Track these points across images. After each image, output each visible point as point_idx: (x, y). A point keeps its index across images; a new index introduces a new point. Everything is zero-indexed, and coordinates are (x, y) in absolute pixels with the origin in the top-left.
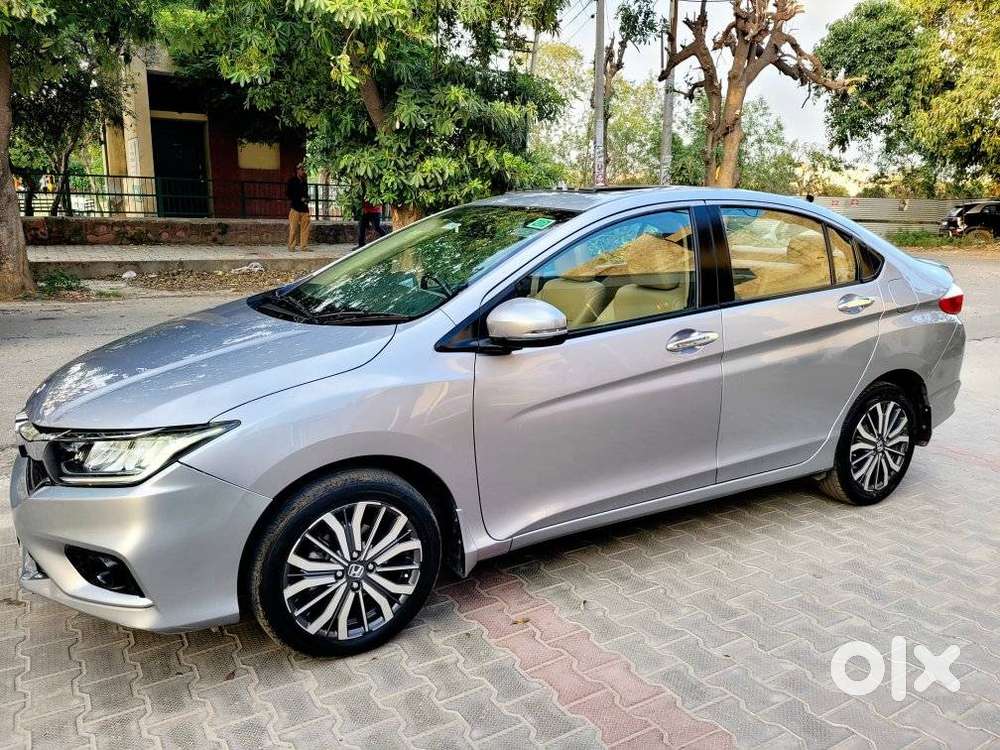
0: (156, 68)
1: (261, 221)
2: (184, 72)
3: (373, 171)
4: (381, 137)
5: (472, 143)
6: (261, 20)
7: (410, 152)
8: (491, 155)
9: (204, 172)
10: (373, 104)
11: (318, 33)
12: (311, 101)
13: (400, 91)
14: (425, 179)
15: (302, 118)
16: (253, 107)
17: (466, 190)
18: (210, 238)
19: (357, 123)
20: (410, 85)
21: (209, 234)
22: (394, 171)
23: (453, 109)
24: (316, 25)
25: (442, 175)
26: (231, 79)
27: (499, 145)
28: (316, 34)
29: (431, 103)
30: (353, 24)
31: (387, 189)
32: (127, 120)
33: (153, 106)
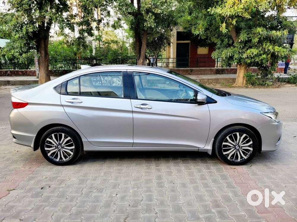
0: (179, 30)
1: (201, 68)
2: (185, 31)
3: (232, 54)
4: (235, 44)
5: (264, 44)
6: (203, 17)
7: (243, 48)
8: (270, 48)
9: (188, 56)
10: (234, 35)
11: (218, 19)
12: (216, 35)
13: (242, 31)
14: (247, 56)
15: (213, 40)
16: (201, 38)
17: (261, 58)
18: (188, 73)
19: (229, 41)
20: (245, 29)
21: (188, 72)
22: (238, 54)
23: (258, 35)
24: (217, 16)
25: (253, 54)
26: (194, 34)
27: (274, 44)
28: (217, 19)
29: (251, 33)
30: (227, 15)
31: (236, 59)
32: (171, 44)
33: (177, 40)
